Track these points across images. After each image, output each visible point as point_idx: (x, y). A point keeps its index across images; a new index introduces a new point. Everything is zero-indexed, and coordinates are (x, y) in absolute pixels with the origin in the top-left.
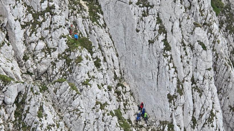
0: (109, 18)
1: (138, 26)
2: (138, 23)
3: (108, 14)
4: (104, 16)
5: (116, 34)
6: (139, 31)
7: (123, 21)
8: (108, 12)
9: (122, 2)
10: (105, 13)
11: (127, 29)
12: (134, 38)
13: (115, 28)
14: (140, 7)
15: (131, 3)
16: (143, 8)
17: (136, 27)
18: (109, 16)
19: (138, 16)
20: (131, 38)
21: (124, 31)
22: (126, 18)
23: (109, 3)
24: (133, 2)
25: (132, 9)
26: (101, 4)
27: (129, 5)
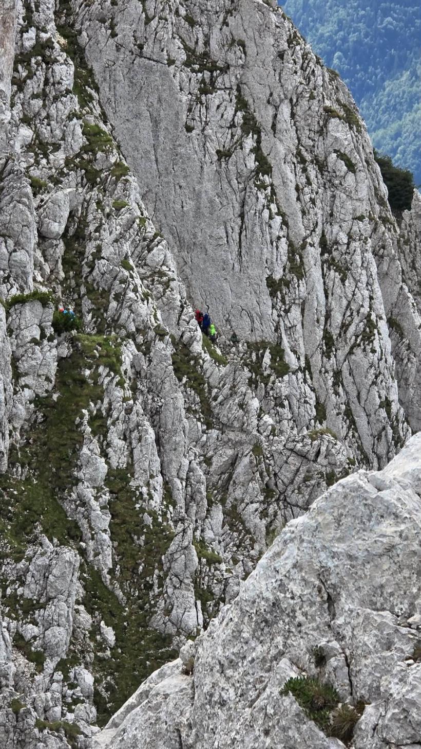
0: (113, 100)
1: (190, 117)
2: (190, 110)
3: (112, 90)
4: (101, 95)
5: (131, 139)
6: (193, 128)
7: (150, 107)
8: (112, 85)
9: (149, 59)
10: (104, 87)
11: (163, 125)
12: (180, 145)
13: (129, 125)
14: (193, 71)
15: (171, 62)
16: (200, 75)
17: (185, 120)
18: (115, 95)
19: (190, 93)
20: (172, 147)
21: (154, 130)
22: (160, 99)
23: (115, 63)
24: (176, 59)
25: (174, 75)
26: (92, 68)
27: (167, 65)
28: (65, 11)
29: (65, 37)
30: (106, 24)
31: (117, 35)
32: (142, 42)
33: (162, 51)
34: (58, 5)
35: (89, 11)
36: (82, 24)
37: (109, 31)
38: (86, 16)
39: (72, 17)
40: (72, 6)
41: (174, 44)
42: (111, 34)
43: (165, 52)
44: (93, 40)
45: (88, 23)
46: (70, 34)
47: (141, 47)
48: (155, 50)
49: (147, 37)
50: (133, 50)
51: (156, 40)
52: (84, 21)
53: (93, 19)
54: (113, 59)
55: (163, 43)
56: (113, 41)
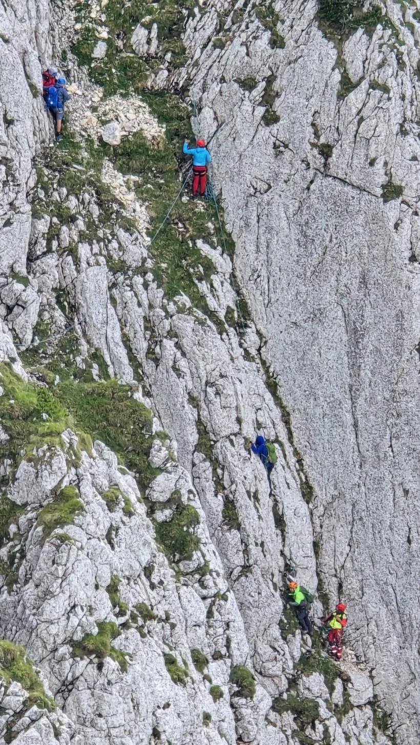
0: (264, 273)
3: (263, 249)
4: (238, 261)
5: (300, 370)
7: (342, 296)
8: (263, 239)
9: (343, 181)
10: (245, 243)
11: (370, 341)
12: (406, 392)
13: (296, 335)
18: (269, 262)
20: (388, 396)
21: (352, 352)
22: (364, 279)
23: (270, 187)
24: (403, 184)
25: (396, 226)
26: (221, 194)
27: (381, 200)
28: (168, 56)
29: (163, 118)
30: (254, 93)
31: (276, 119)
32: (331, 143)
33: (372, 163)
34: (155, 43)
35: (220, 57)
36: (204, 89)
37: (261, 110)
38: (215, 71)
39: (183, 70)
40: (187, 44)
41: (402, 148)
42: (264, 118)
44: (226, 130)
45: (215, 88)
46: (175, 113)
47: (326, 151)
48: (355, 161)
49: (341, 129)
50: (310, 158)
51: (358, 139)
52: (209, 82)
53: (227, 78)
54: (266, 176)
55: (373, 147)
56: (267, 134)
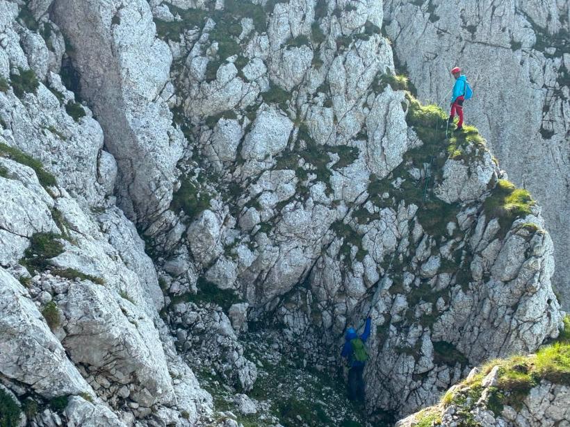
1: (547, 118)
2: (546, 109)
3: (434, 90)
6: (552, 133)
7: (487, 108)
8: (434, 85)
9: (485, 44)
10: (423, 89)
11: (508, 132)
12: (534, 158)
14: (547, 56)
15: (516, 46)
16: (557, 61)
17: (540, 123)
19: (545, 86)
20: (522, 161)
21: (495, 139)
22: (502, 96)
23: (436, 56)
24: (522, 41)
25: (522, 63)
26: (406, 64)
27: (511, 50)
30: (423, 6)
31: (438, 18)
32: (474, 24)
33: (504, 30)
37: (427, 15)
41: (519, 21)
42: (430, 18)
43: (507, 32)
44: (407, 29)
45: (398, 9)
47: (472, 29)
48: (493, 31)
49: (481, 15)
50: (462, 34)
51: (494, 18)
52: (394, 6)
53: (404, 3)
54: (434, 50)
55: (504, 21)
56: (433, 27)
